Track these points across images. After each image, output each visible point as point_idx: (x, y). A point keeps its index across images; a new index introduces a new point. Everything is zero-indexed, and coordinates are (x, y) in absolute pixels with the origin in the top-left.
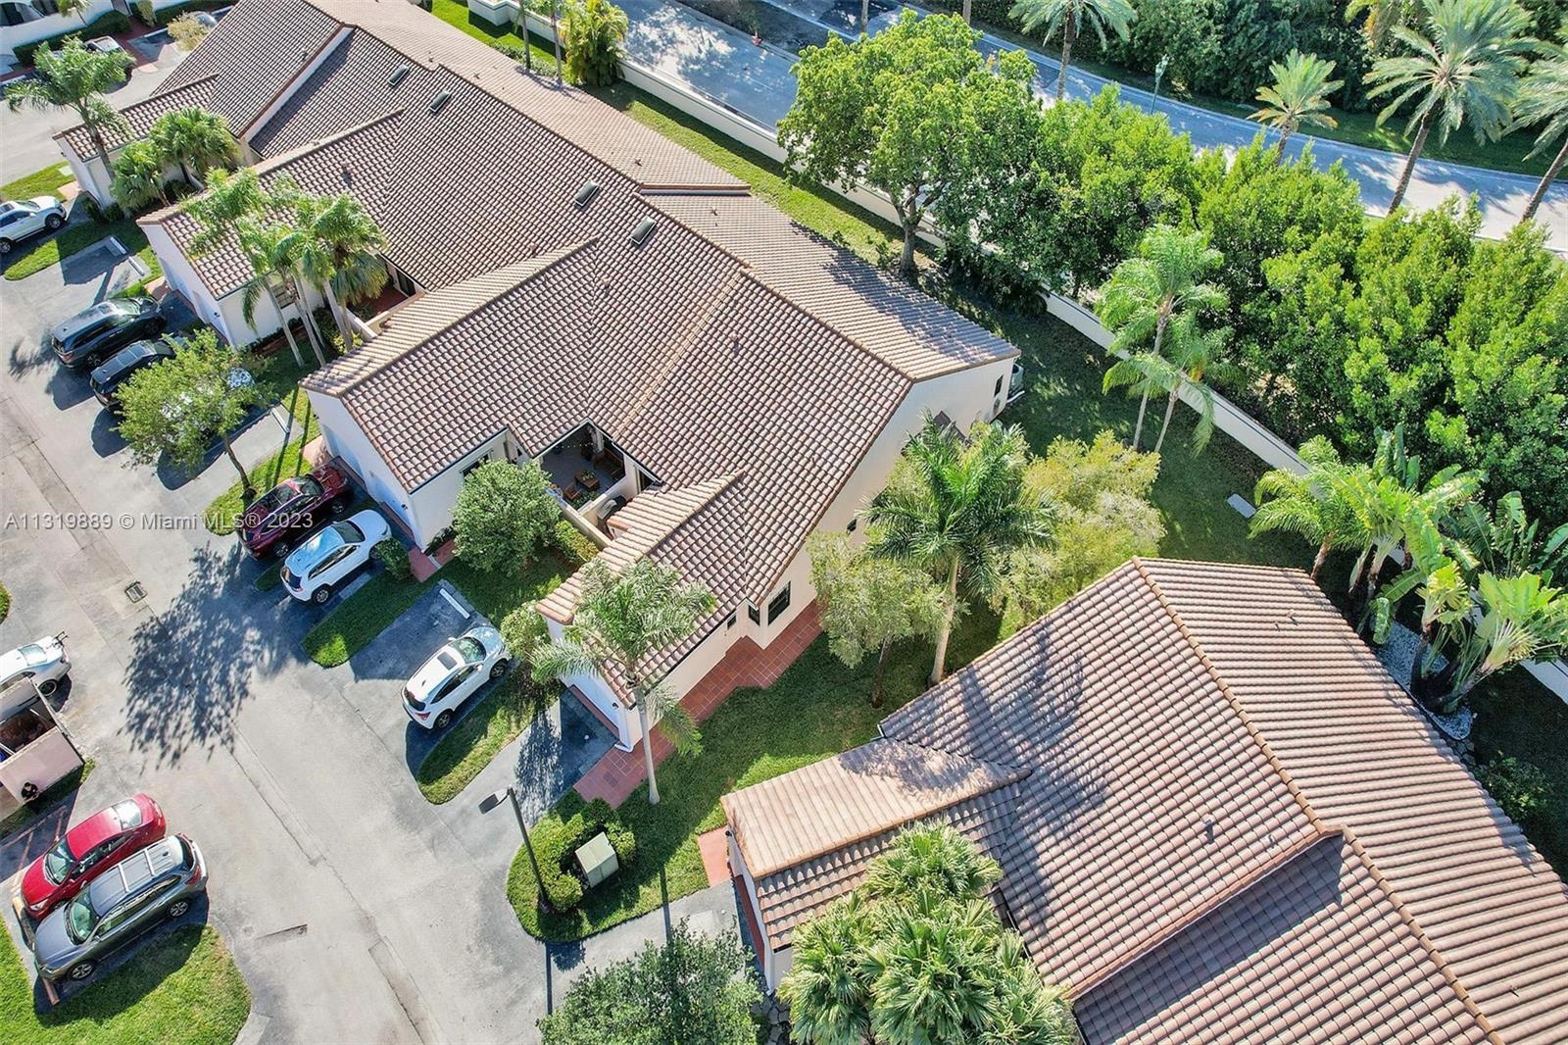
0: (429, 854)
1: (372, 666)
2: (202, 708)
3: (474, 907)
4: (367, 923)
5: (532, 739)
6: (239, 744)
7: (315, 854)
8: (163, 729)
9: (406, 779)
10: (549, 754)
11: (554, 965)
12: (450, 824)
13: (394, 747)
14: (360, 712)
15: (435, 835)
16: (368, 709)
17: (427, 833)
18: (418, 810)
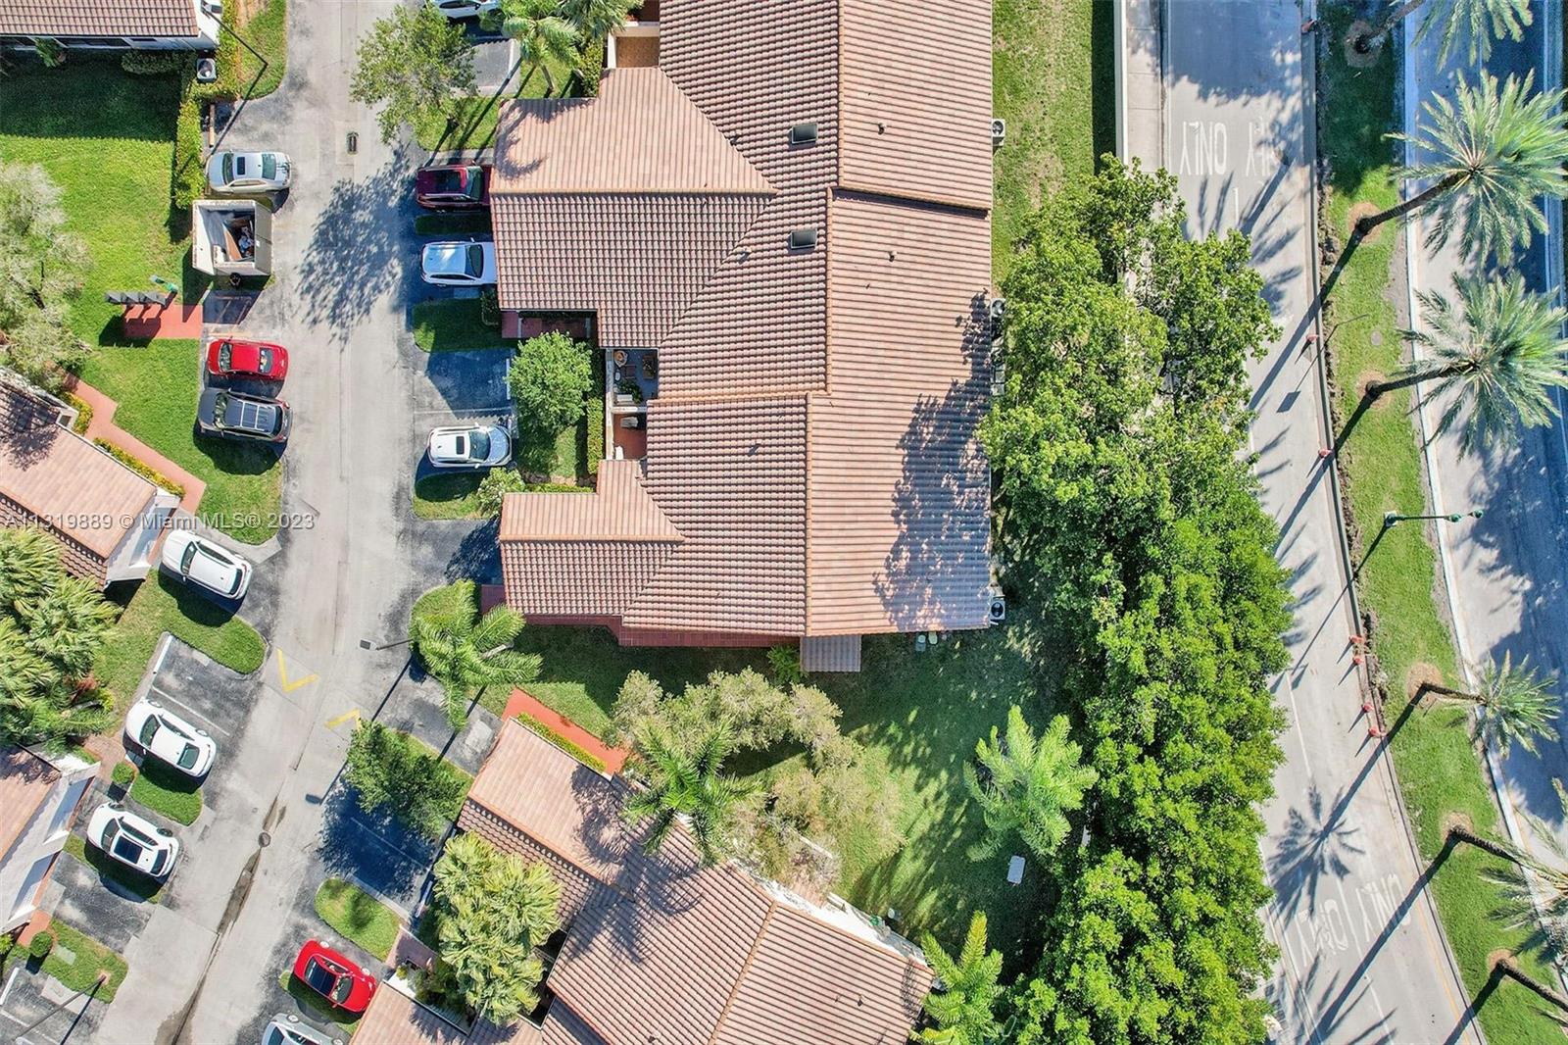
0: (394, 540)
1: (439, 374)
2: (342, 298)
3: (396, 597)
4: (345, 545)
5: (484, 530)
6: (348, 348)
7: (345, 474)
8: (318, 291)
9: (409, 480)
10: (485, 550)
11: (407, 672)
12: (414, 534)
13: (417, 449)
14: (414, 402)
15: (404, 532)
16: (420, 405)
17: (401, 526)
18: (405, 505)
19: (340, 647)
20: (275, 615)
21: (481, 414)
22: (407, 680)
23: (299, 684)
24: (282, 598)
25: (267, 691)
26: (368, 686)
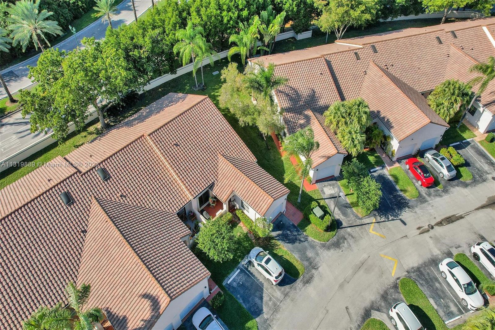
0: (320, 269)
1: (258, 308)
3: (332, 251)
4: (341, 286)
5: (283, 240)
7: (325, 311)
9: (299, 283)
10: (287, 234)
12: (311, 263)
13: (288, 290)
14: (276, 309)
15: (314, 268)
16: (275, 304)
17: (314, 271)
18: (307, 276)
19: (365, 256)
20: (388, 289)
21: (254, 276)
22: (344, 224)
23: (390, 258)
24: (382, 293)
25: (406, 268)
26: (361, 235)
